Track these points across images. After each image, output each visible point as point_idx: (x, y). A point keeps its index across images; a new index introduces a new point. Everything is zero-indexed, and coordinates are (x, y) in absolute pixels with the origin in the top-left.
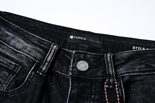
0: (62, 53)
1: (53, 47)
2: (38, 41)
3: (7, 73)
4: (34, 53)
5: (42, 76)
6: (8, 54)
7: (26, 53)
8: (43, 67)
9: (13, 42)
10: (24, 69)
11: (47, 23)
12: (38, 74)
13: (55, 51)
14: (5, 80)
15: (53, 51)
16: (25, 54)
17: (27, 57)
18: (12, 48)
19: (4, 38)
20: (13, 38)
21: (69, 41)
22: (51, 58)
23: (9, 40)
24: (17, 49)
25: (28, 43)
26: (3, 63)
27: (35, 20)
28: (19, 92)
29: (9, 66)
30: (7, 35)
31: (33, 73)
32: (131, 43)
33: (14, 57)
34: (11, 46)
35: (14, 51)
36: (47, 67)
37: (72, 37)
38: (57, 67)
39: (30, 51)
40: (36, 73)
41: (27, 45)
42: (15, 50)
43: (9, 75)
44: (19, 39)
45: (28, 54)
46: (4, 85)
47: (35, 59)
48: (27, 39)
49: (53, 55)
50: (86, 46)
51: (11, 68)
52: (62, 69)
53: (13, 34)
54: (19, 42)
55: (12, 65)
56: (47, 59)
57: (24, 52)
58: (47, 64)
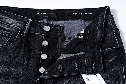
0: (35, 23)
1: (29, 20)
2: (21, 18)
3: (5, 38)
4: (19, 25)
5: (24, 36)
6: (5, 27)
7: (14, 26)
8: (24, 31)
9: (6, 21)
10: (14, 34)
12: (22, 35)
13: (30, 22)
14: (4, 41)
15: (29, 22)
17: (15, 27)
18: (6, 24)
19: (1, 20)
20: (6, 19)
21: (37, 16)
22: (29, 26)
23: (4, 20)
24: (9, 24)
25: (15, 20)
26: (2, 33)
27: (17, 8)
28: (13, 45)
29: (5, 34)
30: (3, 18)
31: (20, 35)
32: (72, 11)
33: (8, 29)
34: (6, 23)
36: (27, 31)
37: (38, 13)
38: (33, 30)
39: (16, 24)
41: (14, 21)
42: (8, 25)
43: (6, 39)
44: (10, 19)
45: (16, 26)
46: (4, 44)
47: (20, 28)
48: (14, 18)
50: (47, 17)
51: (7, 35)
52: (35, 31)
53: (6, 16)
54: (10, 20)
55: (7, 33)
56: (26, 27)
57: (13, 25)
58: (26, 29)
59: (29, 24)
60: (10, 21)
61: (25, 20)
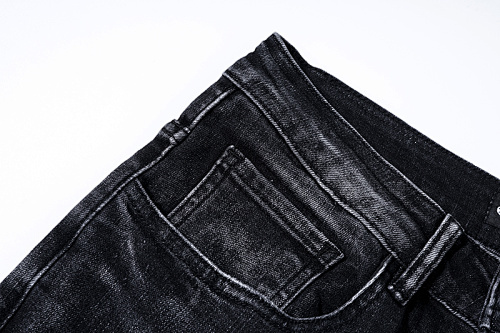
0: (466, 250)
1: (447, 225)
2: (406, 193)
3: (297, 260)
4: (389, 227)
5: (399, 303)
6: (314, 205)
7: (367, 219)
8: (408, 276)
9: (334, 173)
10: (348, 263)
11: (438, 146)
12: (391, 294)
13: (450, 239)
14: (290, 281)
15: (445, 238)
16: (365, 222)
17: (369, 232)
18: (328, 190)
19: (310, 154)
20: (338, 162)
21: (491, 221)
22: (436, 259)
23: (325, 164)
24: (342, 198)
25: (376, 191)
26: (293, 228)
29: (306, 241)
30: (321, 147)
31: (379, 288)
33: (330, 219)
34: (325, 183)
35: (333, 201)
36: (419, 280)
38: (446, 288)
39: (379, 218)
40: (385, 288)
41: (375, 195)
42: (335, 198)
43: (303, 270)
44: (355, 170)
45: (372, 224)
46: (284, 295)
47: (389, 245)
49: (441, 251)
51: (313, 248)
52: (457, 298)
53: (339, 148)
54: (351, 178)
55: (318, 240)
56: (424, 256)
57: (361, 214)
58: (420, 270)
59: (440, 244)
60: (355, 184)
61: (425, 212)
